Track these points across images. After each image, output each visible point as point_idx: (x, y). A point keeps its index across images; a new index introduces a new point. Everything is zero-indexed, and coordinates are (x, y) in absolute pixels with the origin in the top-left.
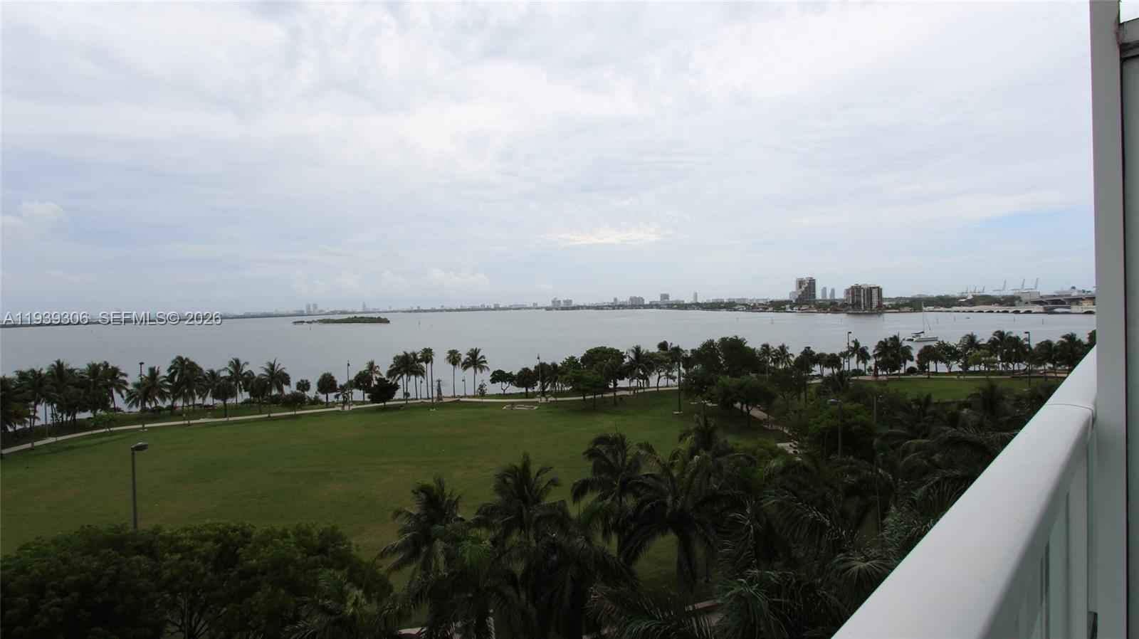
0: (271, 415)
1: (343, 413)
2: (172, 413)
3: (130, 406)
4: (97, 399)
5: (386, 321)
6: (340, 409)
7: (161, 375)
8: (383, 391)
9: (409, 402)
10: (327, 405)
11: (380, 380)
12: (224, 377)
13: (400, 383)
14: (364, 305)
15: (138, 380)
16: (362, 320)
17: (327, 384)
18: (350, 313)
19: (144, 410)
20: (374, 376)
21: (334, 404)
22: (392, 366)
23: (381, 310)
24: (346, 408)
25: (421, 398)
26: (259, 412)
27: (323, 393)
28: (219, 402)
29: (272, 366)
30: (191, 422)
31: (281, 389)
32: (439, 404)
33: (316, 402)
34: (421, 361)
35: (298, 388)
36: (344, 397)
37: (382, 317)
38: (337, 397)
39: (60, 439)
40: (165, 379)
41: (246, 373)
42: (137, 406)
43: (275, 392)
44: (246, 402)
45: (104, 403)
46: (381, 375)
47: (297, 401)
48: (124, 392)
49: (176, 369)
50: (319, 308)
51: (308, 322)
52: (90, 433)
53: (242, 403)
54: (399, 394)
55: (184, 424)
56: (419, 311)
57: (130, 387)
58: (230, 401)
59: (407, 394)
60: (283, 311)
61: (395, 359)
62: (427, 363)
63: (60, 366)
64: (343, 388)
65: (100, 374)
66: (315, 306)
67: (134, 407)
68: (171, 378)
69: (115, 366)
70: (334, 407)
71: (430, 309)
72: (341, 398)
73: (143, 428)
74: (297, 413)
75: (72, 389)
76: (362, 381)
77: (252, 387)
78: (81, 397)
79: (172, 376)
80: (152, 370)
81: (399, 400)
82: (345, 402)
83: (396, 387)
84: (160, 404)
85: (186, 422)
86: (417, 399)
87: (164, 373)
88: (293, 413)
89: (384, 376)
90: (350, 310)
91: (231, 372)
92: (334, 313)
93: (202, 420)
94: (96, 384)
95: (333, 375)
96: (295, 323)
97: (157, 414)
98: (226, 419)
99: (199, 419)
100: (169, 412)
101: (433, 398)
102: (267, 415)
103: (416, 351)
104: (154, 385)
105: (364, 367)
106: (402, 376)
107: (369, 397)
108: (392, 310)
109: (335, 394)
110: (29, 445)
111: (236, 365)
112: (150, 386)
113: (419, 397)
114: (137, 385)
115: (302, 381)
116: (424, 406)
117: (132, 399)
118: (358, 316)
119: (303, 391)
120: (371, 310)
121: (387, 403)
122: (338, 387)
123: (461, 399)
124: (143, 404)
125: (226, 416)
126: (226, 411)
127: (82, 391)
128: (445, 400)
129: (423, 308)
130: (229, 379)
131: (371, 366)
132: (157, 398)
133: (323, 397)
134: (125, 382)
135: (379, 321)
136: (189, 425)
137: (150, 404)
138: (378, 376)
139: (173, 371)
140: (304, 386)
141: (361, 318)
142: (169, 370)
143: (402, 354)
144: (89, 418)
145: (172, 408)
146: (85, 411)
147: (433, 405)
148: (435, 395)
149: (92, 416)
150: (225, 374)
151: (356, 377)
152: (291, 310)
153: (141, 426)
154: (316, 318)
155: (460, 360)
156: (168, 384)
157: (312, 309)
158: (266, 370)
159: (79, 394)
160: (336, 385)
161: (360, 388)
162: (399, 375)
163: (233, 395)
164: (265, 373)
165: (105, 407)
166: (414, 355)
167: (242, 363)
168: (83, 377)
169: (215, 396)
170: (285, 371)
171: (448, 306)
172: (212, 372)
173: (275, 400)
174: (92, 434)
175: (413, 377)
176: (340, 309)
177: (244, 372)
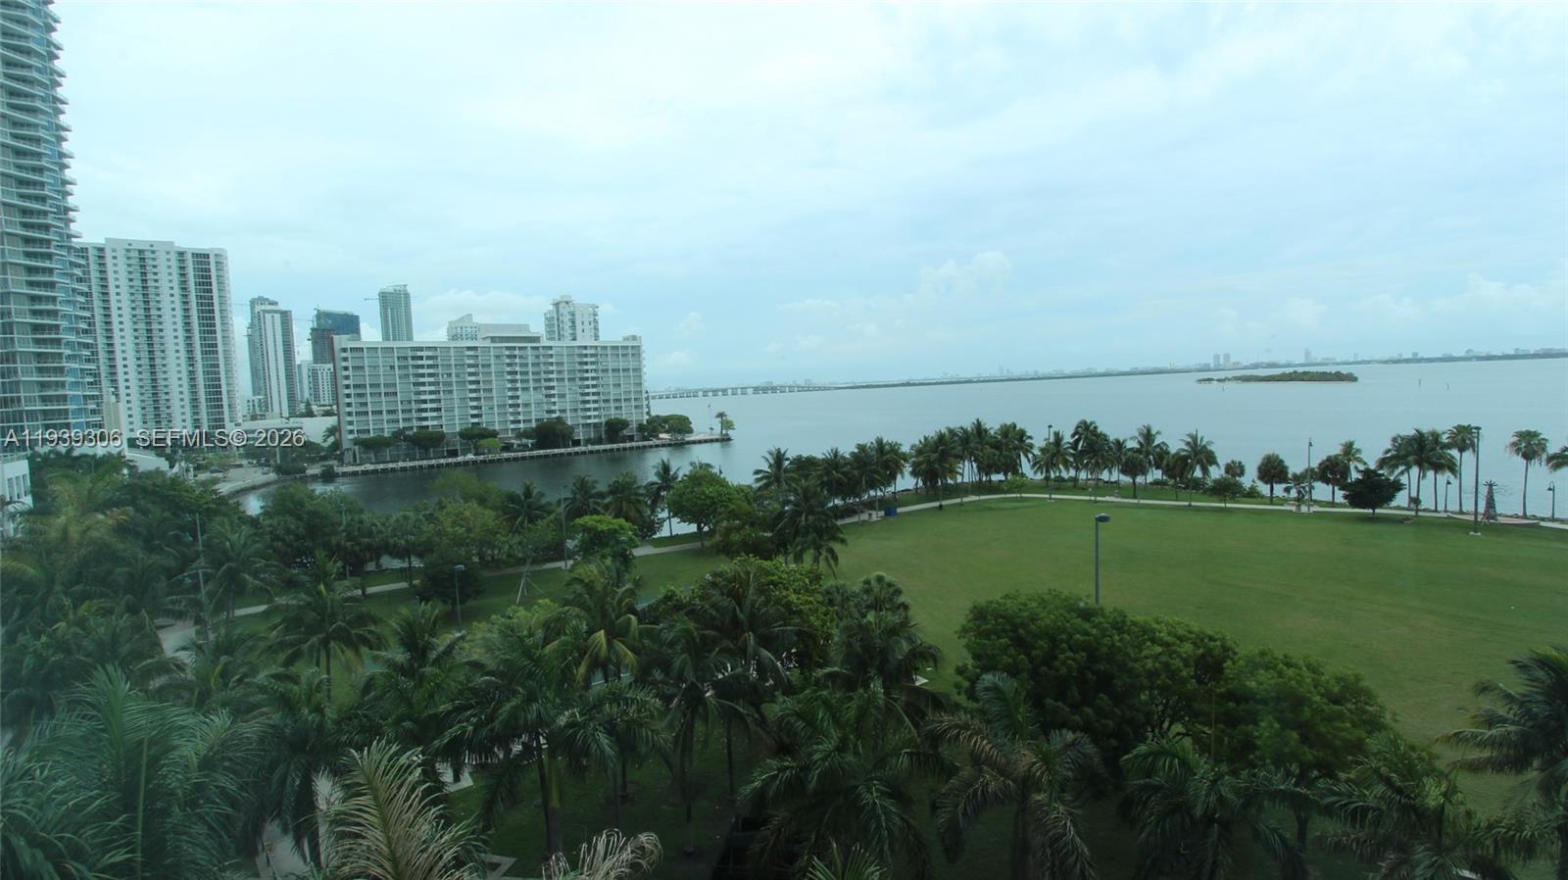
0: (1193, 504)
1: (1299, 515)
2: (1075, 485)
3: (1036, 473)
4: (1009, 461)
5: (1351, 378)
6: (1294, 508)
7: (1065, 441)
8: (1372, 491)
9: (1420, 513)
10: (1272, 500)
11: (1367, 473)
12: (1131, 449)
13: (1404, 479)
14: (1307, 354)
15: (1043, 444)
16: (1305, 377)
17: (1273, 470)
18: (1283, 366)
19: (1047, 478)
20: (1352, 465)
21: (1284, 501)
22: (1388, 451)
23: (1338, 360)
24: (1304, 509)
25: (1446, 511)
26: (1174, 497)
27: (1266, 483)
28: (1126, 479)
29: (1195, 439)
30: (1098, 499)
31: (1205, 471)
32: (1488, 523)
33: (1252, 494)
34: (1449, 446)
35: (1227, 472)
36: (1299, 492)
37: (1344, 372)
38: (1287, 490)
39: (982, 497)
40: (1069, 445)
41: (1158, 445)
42: (1042, 473)
43: (1198, 473)
44: (1156, 483)
45: (1012, 467)
46: (1365, 464)
47: (1227, 489)
48: (1030, 456)
49: (1081, 435)
50: (1233, 360)
51: (1219, 380)
52: (1003, 496)
53: (1151, 484)
54: (1401, 499)
55: (1090, 500)
56: (1416, 360)
57: (1036, 452)
58: (1140, 479)
59: (1416, 501)
60: (1180, 365)
61: (1394, 440)
62: (1462, 450)
63: (978, 425)
64: (1298, 479)
65: (1010, 436)
66: (1227, 356)
67: (1039, 473)
68: (1075, 445)
69: (1022, 427)
70: (1282, 505)
71: (1440, 356)
72: (1294, 493)
73: (1050, 499)
74: (1228, 505)
75: (988, 450)
76: (1332, 470)
77: (1168, 465)
78: (996, 458)
79: (1077, 442)
80: (1057, 434)
81: (1398, 508)
82: (1299, 500)
83: (1397, 487)
84: (1065, 475)
85: (1093, 498)
86: (1436, 511)
87: (1068, 439)
88: (1223, 505)
89: (1372, 467)
90: (1283, 361)
91: (1140, 443)
92: (1256, 366)
93: (1107, 498)
94: (1007, 444)
95: (1281, 457)
96: (1200, 381)
97: (1060, 485)
98: (1136, 501)
99: (1104, 496)
100: (1070, 484)
101: (1476, 513)
102: (1187, 503)
103: (1439, 429)
104: (1059, 451)
105: (1336, 450)
106: (1407, 470)
107: (1345, 497)
108: (1359, 359)
109: (1284, 486)
110: (958, 500)
111: (1148, 436)
112: (1054, 453)
113: (1441, 508)
114: (1042, 450)
115: (1233, 462)
116: (1453, 525)
117: (1037, 464)
118: (1300, 370)
119: (1234, 476)
120: (1319, 360)
121: (1378, 511)
122: (1290, 476)
123: (1542, 524)
124: (1048, 471)
125: (1135, 497)
126: (1134, 491)
127: (997, 452)
128: (1501, 520)
129: (1422, 355)
130: (1139, 451)
131: (1349, 450)
132: (1061, 466)
133: (1264, 489)
134: (1031, 446)
135: (1339, 377)
136: (1096, 502)
137: (1055, 473)
138: (1361, 467)
139: (1076, 437)
140: (1235, 469)
141: (1305, 373)
142: (1073, 436)
143: (1412, 432)
144: (1000, 481)
145: (1075, 480)
146: (999, 473)
147: (1475, 526)
148: (1482, 509)
149: (1003, 478)
150: (1132, 444)
151: (1320, 464)
152: (1192, 363)
153: (1048, 496)
154: (1230, 374)
155: (1544, 449)
156: (1072, 451)
157: (1222, 362)
158: (1188, 444)
159: (994, 455)
160: (1287, 473)
161: (1327, 481)
162: (1401, 468)
163: (1144, 473)
164: (1186, 448)
165: (1015, 472)
166: (1436, 436)
167: (1154, 432)
168: (996, 438)
169: (1124, 472)
170: (1211, 448)
171: (1483, 349)
172: (1118, 441)
173: (1196, 485)
174: (1005, 498)
175: (1430, 474)
176: (1266, 359)
177: (1155, 444)
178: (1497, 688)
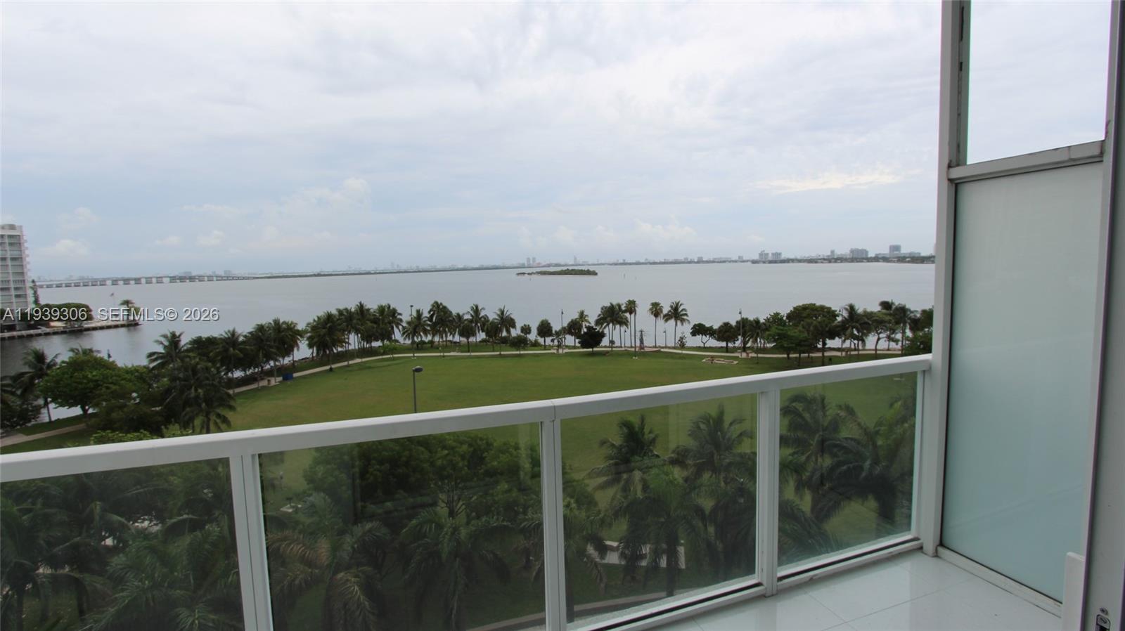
0: (502, 353)
1: (558, 355)
2: (432, 346)
3: (405, 339)
4: (384, 332)
5: (594, 273)
6: (555, 351)
7: (424, 316)
8: (591, 338)
9: (614, 349)
10: (545, 347)
11: (588, 328)
12: (467, 320)
13: (606, 331)
14: (575, 259)
15: (409, 319)
16: (573, 272)
17: (545, 329)
18: (563, 266)
19: (413, 342)
20: (584, 324)
21: (551, 347)
22: (599, 315)
23: (590, 263)
24: (560, 351)
25: (625, 347)
26: (492, 349)
27: (542, 337)
28: (464, 340)
29: (502, 312)
30: (445, 354)
31: (508, 331)
32: (641, 353)
33: (536, 345)
34: (625, 311)
35: (522, 332)
36: (559, 342)
37: (591, 270)
38: (553, 341)
39: (364, 360)
40: (426, 319)
41: (483, 317)
42: (409, 339)
43: (504, 334)
44: (483, 341)
45: (387, 335)
46: (590, 323)
47: (520, 342)
48: (400, 327)
49: (434, 311)
50: (537, 262)
51: (529, 274)
52: (381, 357)
53: (480, 342)
54: (605, 342)
55: (440, 356)
56: (624, 264)
57: (404, 324)
58: (472, 339)
59: (612, 342)
60: (508, 264)
61: (602, 309)
62: (631, 313)
63: (361, 306)
64: (558, 334)
65: (385, 313)
66: (534, 259)
67: (407, 339)
68: (430, 319)
69: (394, 307)
70: (549, 350)
71: (634, 261)
72: (556, 343)
73: (414, 356)
74: (522, 352)
75: (369, 324)
76: (573, 328)
77: (487, 329)
78: (375, 330)
79: (432, 316)
80: (418, 311)
81: (605, 347)
82: (559, 346)
83: (602, 335)
84: (424, 339)
85: (442, 354)
86: (621, 347)
87: (426, 314)
88: (518, 352)
89: (593, 324)
90: (563, 263)
91: (472, 316)
92: (549, 265)
93: (452, 354)
94: (383, 320)
95: (549, 322)
96: (518, 274)
97: (420, 347)
98: (469, 354)
99: (450, 352)
100: (430, 345)
101: (635, 347)
102: (498, 353)
103: (621, 303)
104: (420, 323)
105: (576, 316)
106: (608, 325)
107: (579, 343)
108: (600, 262)
109: (551, 338)
110: (346, 363)
111: (476, 310)
112: (417, 325)
113: (623, 345)
114: (409, 323)
115: (525, 325)
116: (627, 354)
117: (405, 333)
118: (570, 268)
119: (525, 334)
120: (581, 263)
121: (595, 349)
122: (554, 332)
123: (662, 350)
124: (413, 339)
125: (469, 352)
126: (469, 347)
127: (375, 326)
128: (646, 349)
129: (627, 261)
130: (471, 321)
131: (582, 315)
132: (421, 333)
133: (541, 340)
134: (401, 320)
135: (588, 273)
136: (444, 356)
137: (418, 338)
138: (587, 324)
139: (432, 313)
140: (526, 330)
141: (572, 270)
142: (429, 312)
143: (609, 305)
144: (380, 347)
145: (432, 342)
146: (377, 341)
147: (635, 354)
148: (638, 344)
149: (381, 345)
150: (467, 317)
151: (569, 324)
152: (515, 263)
153: (412, 355)
154: (534, 270)
155: (662, 312)
156: (429, 323)
157: (531, 262)
158: (498, 315)
159: (374, 328)
160: (552, 330)
161: (571, 334)
162: (605, 324)
163: (474, 334)
164: (497, 317)
165: (389, 339)
166: (619, 306)
167: (480, 308)
168: (375, 315)
169: (461, 335)
170: (512, 316)
171: (652, 259)
172: (458, 314)
173: (505, 341)
174: (382, 359)
175: (618, 326)
176: (554, 262)
177: (481, 316)
178: (609, 441)
